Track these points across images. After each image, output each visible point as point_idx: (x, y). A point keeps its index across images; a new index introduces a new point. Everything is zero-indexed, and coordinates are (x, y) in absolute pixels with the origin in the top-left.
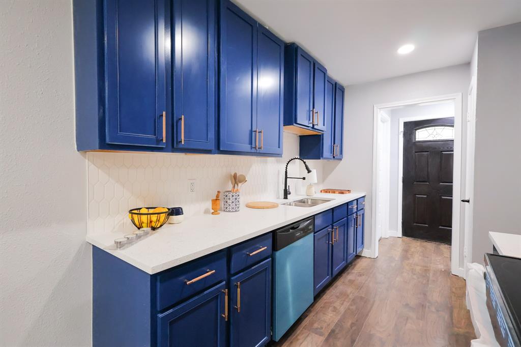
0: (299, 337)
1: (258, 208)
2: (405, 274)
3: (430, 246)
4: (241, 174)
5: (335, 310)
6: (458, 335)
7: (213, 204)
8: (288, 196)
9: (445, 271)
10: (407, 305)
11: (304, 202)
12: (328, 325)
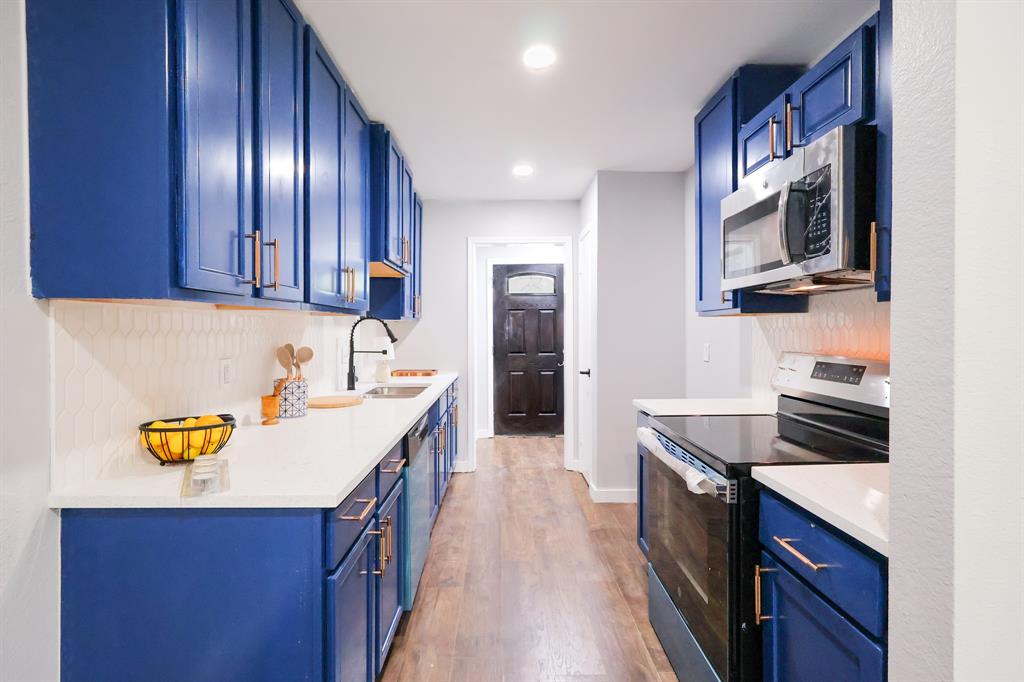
0: (427, 600)
1: (333, 407)
2: (519, 483)
3: (532, 441)
4: (304, 346)
5: (456, 550)
6: (597, 531)
7: (264, 405)
8: (356, 384)
9: (559, 468)
10: (537, 517)
11: (376, 393)
12: (459, 571)
